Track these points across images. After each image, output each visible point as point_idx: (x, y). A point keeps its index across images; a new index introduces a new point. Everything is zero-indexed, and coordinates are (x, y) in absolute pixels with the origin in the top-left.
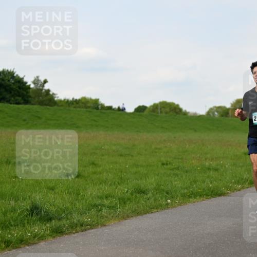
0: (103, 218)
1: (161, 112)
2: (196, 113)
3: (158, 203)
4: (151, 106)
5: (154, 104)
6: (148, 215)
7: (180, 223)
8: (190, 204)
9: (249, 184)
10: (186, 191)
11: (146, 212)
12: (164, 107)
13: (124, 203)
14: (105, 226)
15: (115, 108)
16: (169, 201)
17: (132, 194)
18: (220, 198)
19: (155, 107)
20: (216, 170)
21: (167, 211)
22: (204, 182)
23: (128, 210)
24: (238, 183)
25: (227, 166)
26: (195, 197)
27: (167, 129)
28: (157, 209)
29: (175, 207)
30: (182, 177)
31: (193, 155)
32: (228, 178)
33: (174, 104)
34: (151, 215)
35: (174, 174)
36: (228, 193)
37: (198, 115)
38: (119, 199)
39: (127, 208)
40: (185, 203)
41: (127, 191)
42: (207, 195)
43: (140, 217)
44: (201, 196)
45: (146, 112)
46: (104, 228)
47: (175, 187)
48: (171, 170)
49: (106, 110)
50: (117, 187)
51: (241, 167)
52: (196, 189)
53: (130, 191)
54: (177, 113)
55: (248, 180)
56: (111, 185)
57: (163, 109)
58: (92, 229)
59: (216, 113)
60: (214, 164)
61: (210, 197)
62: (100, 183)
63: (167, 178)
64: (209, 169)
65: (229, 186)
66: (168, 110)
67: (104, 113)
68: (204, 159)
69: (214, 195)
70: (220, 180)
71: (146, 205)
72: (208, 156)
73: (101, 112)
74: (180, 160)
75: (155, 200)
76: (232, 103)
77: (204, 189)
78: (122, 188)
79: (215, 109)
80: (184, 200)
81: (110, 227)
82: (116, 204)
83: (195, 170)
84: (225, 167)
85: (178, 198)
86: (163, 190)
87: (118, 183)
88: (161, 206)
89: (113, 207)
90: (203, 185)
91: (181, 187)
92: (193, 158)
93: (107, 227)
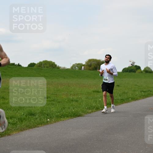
0: (9, 131)
1: (44, 67)
2: (65, 68)
3: (42, 121)
4: (38, 63)
5: (40, 62)
6: (36, 128)
7: (55, 133)
8: (61, 121)
9: (95, 109)
10: (58, 114)
11: (35, 127)
12: (46, 64)
13: (22, 121)
14: (10, 135)
15: (16, 64)
16: (48, 120)
17: (26, 116)
18: (79, 117)
19: (41, 64)
20: (77, 101)
21: (47, 126)
22: (69, 108)
23: (24, 125)
24: (89, 108)
25: (83, 99)
26: (64, 117)
27: (47, 77)
28: (41, 124)
29: (52, 123)
30: (56, 105)
31: (63, 93)
32: (83, 106)
33: (51, 62)
34: (38, 128)
35: (51, 104)
36: (83, 115)
37: (66, 68)
38: (19, 119)
39: (23, 124)
40: (58, 121)
41: (24, 114)
42: (71, 116)
43: (31, 129)
44: (67, 117)
45: (35, 67)
46: (9, 137)
47: (52, 111)
48: (50, 101)
49: (11, 65)
50: (17, 111)
51: (91, 99)
52: (64, 112)
53: (25, 114)
54: (53, 67)
55: (95, 107)
56: (14, 110)
57: (45, 65)
58: (2, 137)
59: (77, 68)
60: (75, 97)
61: (73, 117)
62: (7, 110)
63: (48, 106)
64: (72, 101)
65: (84, 111)
66: (48, 65)
67: (10, 67)
68: (69, 95)
69: (75, 116)
70: (79, 107)
71: (35, 123)
72: (72, 93)
73: (8, 67)
74: (55, 96)
75: (40, 119)
76: (86, 61)
77: (69, 113)
78: (20, 112)
79: (76, 65)
80: (57, 119)
81: (13, 136)
82: (17, 122)
83: (64, 101)
84: (82, 99)
85: (54, 118)
86: (45, 113)
87: (18, 109)
88: (44, 123)
89: (15, 124)
90: (69, 110)
91: (56, 111)
92: (63, 94)
93: (11, 136)
